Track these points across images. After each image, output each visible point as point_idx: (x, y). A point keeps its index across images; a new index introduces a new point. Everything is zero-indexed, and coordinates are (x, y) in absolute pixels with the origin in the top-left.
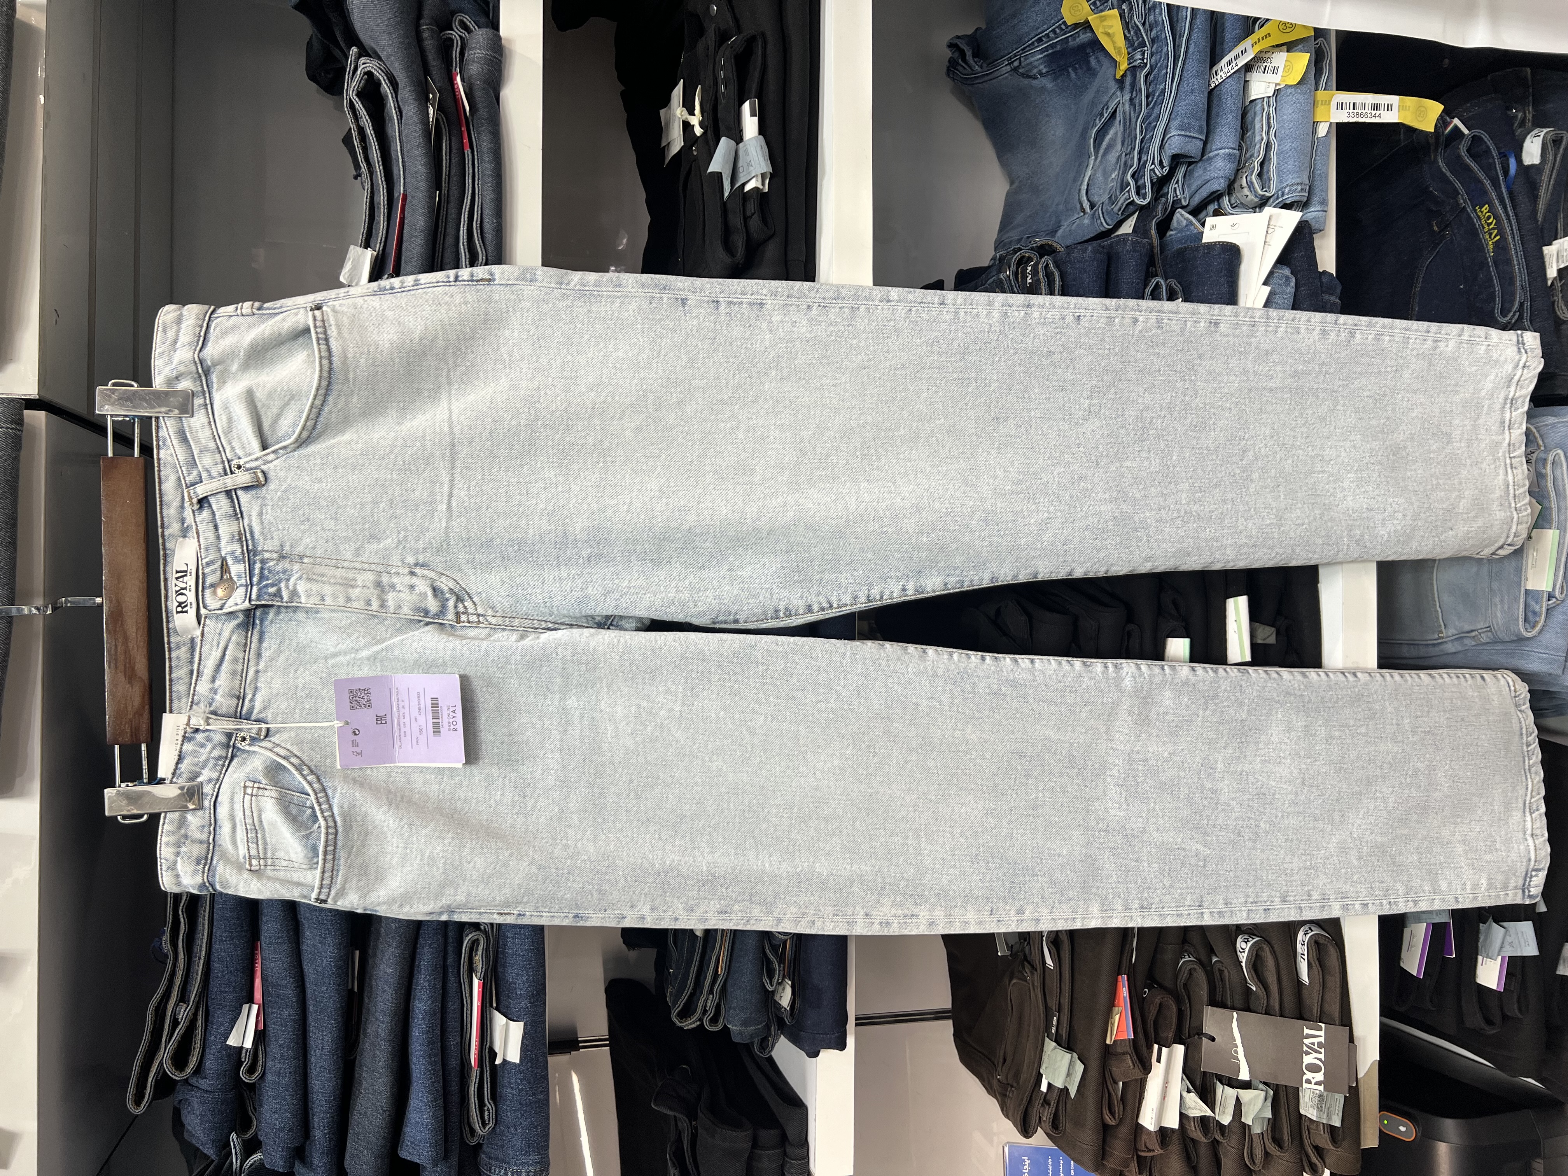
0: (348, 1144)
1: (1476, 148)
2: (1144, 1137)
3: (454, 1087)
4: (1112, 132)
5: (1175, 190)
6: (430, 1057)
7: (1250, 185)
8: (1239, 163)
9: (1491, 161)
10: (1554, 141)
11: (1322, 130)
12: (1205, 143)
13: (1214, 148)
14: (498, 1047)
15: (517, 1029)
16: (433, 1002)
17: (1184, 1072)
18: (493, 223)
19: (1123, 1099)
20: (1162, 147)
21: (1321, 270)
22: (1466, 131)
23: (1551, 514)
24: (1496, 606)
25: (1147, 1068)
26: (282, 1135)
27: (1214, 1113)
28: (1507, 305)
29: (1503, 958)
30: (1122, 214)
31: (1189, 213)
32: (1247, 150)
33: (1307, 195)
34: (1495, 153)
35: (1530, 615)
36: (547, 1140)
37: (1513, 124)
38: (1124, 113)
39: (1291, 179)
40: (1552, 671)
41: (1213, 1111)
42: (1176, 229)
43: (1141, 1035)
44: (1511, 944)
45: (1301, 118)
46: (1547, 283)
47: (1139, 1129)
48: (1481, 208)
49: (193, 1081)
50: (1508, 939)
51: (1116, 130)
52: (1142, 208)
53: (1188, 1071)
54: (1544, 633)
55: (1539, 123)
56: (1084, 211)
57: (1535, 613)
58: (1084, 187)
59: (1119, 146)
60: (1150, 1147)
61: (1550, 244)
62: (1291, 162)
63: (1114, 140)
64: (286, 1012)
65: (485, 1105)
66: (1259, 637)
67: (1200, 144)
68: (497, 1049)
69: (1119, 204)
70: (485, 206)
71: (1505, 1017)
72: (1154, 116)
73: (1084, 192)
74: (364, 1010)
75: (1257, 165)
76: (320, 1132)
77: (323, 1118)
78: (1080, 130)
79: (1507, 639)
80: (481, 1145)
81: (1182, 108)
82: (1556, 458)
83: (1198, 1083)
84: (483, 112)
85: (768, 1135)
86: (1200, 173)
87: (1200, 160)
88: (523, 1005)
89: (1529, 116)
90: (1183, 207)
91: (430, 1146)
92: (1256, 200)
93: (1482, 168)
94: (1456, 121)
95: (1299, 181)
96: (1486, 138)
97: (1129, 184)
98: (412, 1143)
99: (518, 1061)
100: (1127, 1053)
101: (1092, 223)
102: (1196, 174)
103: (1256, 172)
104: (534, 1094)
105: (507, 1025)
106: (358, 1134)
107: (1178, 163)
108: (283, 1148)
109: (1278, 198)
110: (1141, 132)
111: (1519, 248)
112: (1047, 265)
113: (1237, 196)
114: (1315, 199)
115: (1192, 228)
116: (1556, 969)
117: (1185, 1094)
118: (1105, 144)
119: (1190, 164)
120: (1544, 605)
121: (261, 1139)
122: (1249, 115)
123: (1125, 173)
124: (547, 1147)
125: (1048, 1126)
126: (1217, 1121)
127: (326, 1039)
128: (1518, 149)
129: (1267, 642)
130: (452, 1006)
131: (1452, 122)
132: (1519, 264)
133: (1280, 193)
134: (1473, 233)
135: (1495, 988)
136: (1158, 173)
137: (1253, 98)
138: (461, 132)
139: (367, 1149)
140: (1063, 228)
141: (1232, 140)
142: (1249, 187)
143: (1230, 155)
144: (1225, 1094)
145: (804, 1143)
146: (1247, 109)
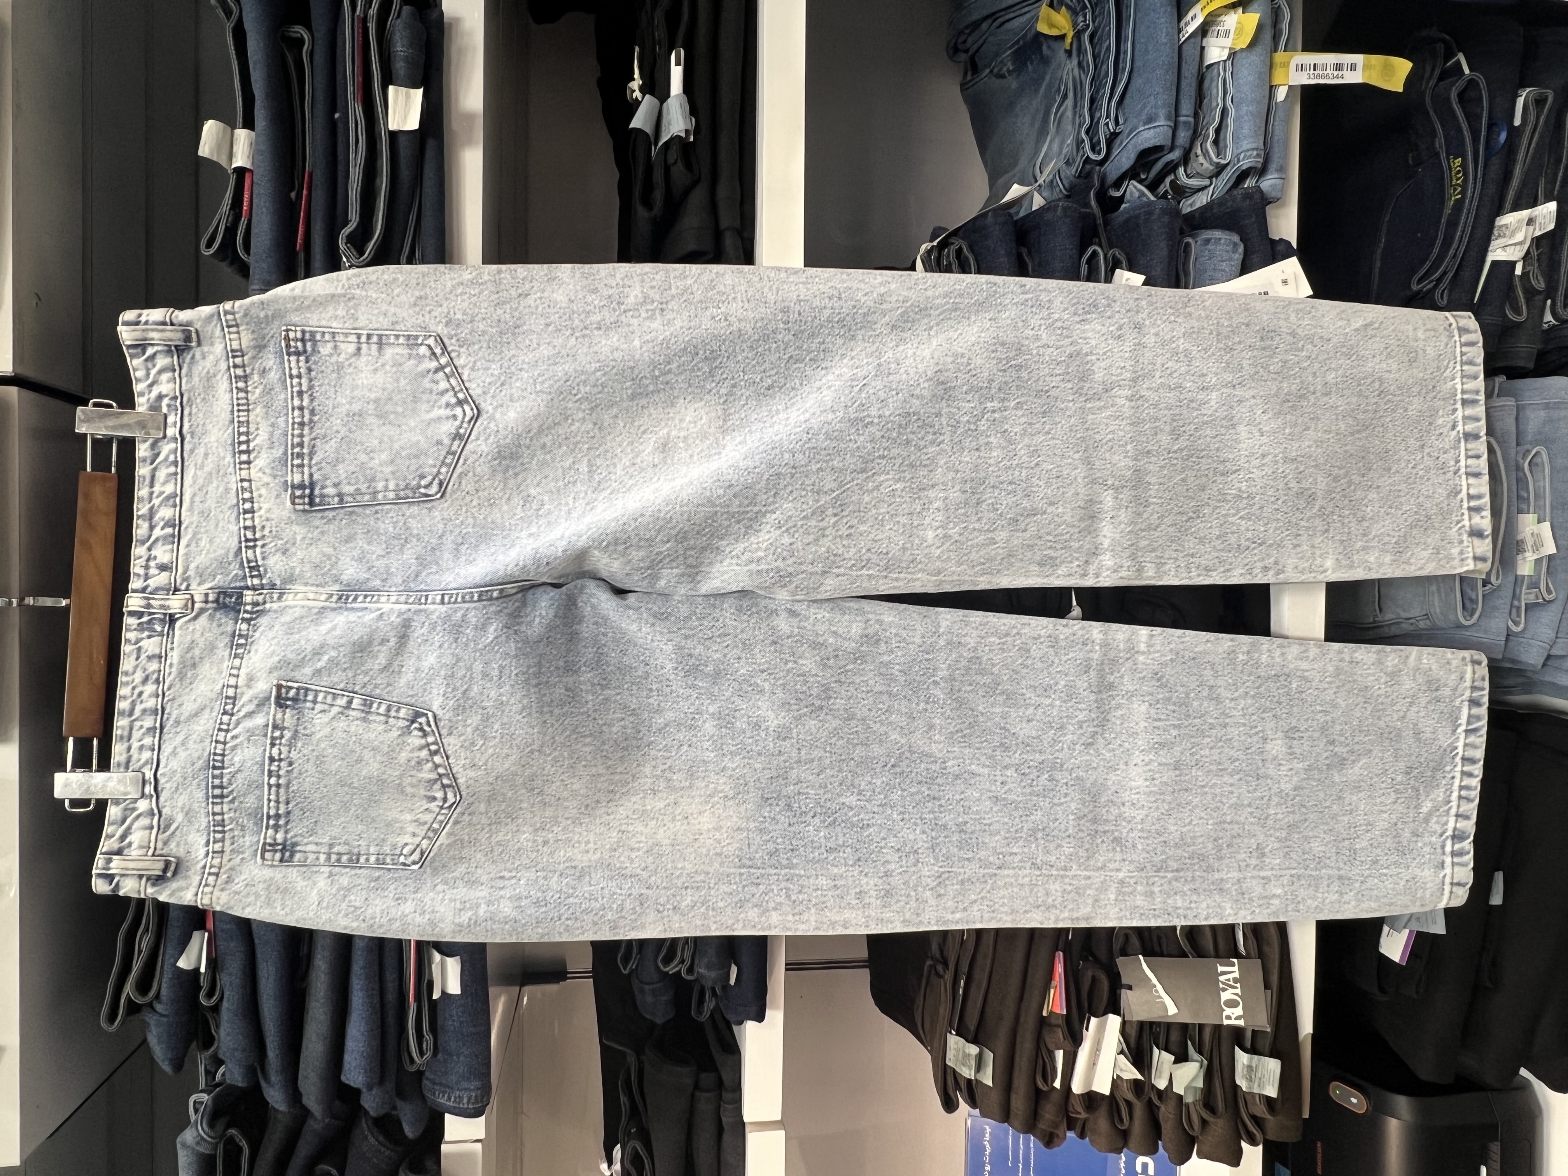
3: (391, 1020)
6: (367, 991)
7: (1206, 154)
8: (1195, 131)
10: (1536, 100)
14: (436, 983)
15: (455, 964)
21: (1275, 237)
26: (237, 1057)
27: (1149, 1077)
29: (1410, 934)
32: (1204, 117)
33: (1262, 162)
39: (1246, 145)
42: (1129, 201)
45: (1257, 82)
47: (1069, 1092)
48: (1454, 159)
49: (152, 1006)
62: (1247, 127)
65: (423, 1036)
75: (1212, 132)
76: (272, 1053)
80: (422, 1073)
83: (1133, 1047)
91: (366, 1072)
92: (1211, 168)
95: (1254, 145)
98: (351, 1069)
99: (459, 993)
100: (1062, 1023)
103: (1211, 138)
105: (444, 960)
108: (241, 1063)
109: (1233, 166)
113: (1193, 165)
114: (1273, 166)
115: (1144, 199)
117: (1119, 1057)
121: (221, 1057)
122: (1205, 80)
126: (1152, 1087)
133: (1235, 160)
137: (1208, 63)
141: (1187, 108)
142: (1204, 155)
143: (1185, 123)
144: (1162, 1059)
145: (737, 1088)
146: (1203, 73)
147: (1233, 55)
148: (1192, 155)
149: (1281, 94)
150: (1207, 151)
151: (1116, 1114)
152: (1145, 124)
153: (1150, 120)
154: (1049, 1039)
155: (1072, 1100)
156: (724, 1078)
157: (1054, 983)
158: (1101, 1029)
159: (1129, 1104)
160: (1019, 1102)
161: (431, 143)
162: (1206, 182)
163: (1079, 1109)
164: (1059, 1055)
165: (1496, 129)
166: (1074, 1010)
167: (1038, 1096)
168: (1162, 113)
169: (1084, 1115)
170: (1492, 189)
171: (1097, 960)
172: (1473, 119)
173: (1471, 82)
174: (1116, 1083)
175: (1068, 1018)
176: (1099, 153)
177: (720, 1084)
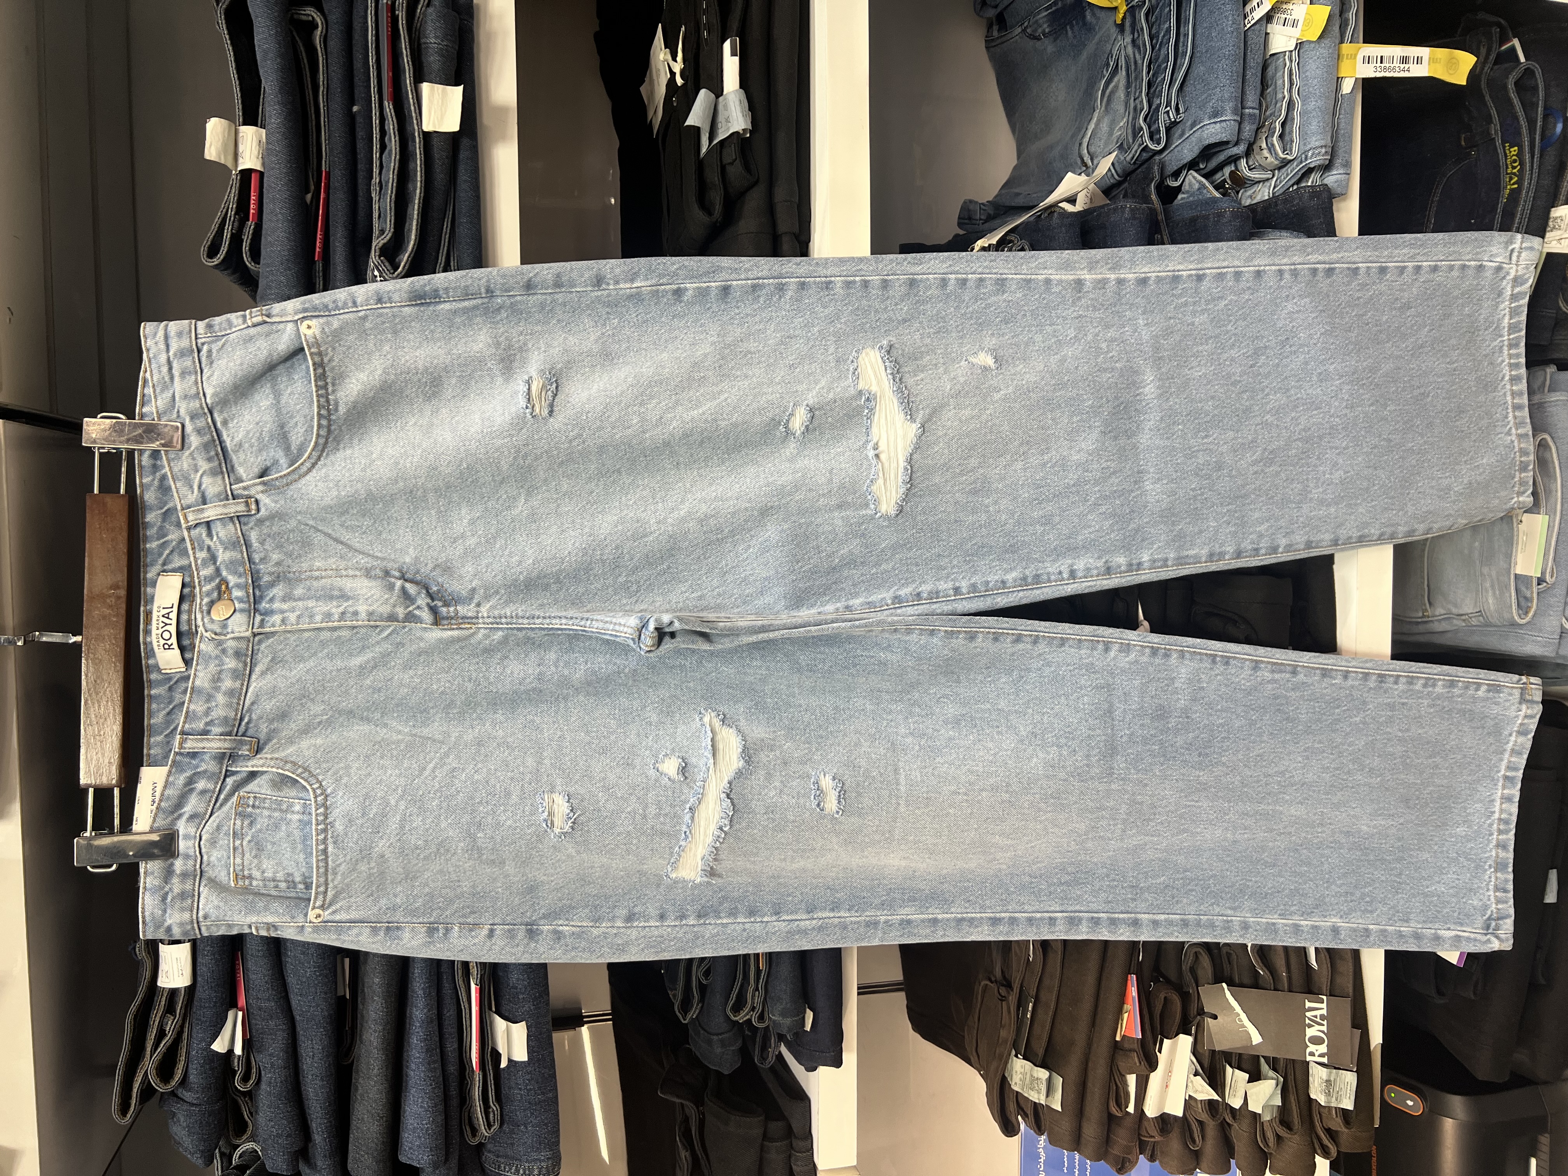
0: (350, 1150)
3: (456, 1091)
6: (429, 1064)
7: (1271, 148)
15: (520, 1033)
16: (429, 1010)
17: (1194, 1056)
31: (1202, 176)
32: (1267, 109)
33: (1329, 157)
36: (558, 1137)
39: (1314, 142)
41: (1222, 1095)
42: (1187, 192)
43: (1149, 1031)
45: (1325, 74)
47: (1141, 1115)
53: (1197, 1055)
60: (1150, 1131)
62: (1315, 122)
64: (275, 1023)
65: (490, 1107)
68: (501, 1052)
74: (358, 1019)
75: (1278, 125)
76: (320, 1136)
77: (321, 1123)
80: (486, 1145)
85: (776, 1128)
88: (526, 1008)
91: (430, 1150)
95: (1323, 143)
97: (1141, 129)
98: (411, 1148)
99: (525, 1061)
103: (1277, 134)
104: (543, 1093)
105: (509, 1029)
106: (359, 1139)
108: (284, 1152)
109: (1301, 162)
113: (1256, 158)
114: (1338, 162)
115: (1204, 192)
117: (1192, 1077)
122: (1269, 70)
123: (1136, 117)
124: (557, 1143)
126: (1227, 1106)
127: (317, 1046)
130: (450, 1013)
133: (1303, 156)
137: (1273, 51)
139: (368, 1153)
141: (1252, 99)
142: (1269, 149)
143: (1250, 115)
144: (1236, 1078)
145: (808, 1136)
146: (1267, 63)
147: (1300, 45)
148: (1255, 147)
149: (1347, 87)
150: (1273, 145)
151: (1187, 1134)
152: (1210, 118)
153: (1215, 114)
154: (1122, 1065)
155: (1145, 1123)
156: (793, 1126)
157: (1127, 1007)
158: (1173, 1050)
159: (1201, 1123)
160: (1091, 1130)
161: (465, 142)
162: (1269, 175)
163: (1153, 1132)
164: (1132, 1079)
165: (1551, 119)
166: (1149, 1033)
167: (1111, 1121)
168: (1229, 106)
169: (1158, 1138)
170: (1547, 182)
171: (1168, 981)
172: (1529, 106)
173: (1529, 72)
174: (1190, 1103)
175: (1143, 1042)
176: (1159, 144)
177: (789, 1132)
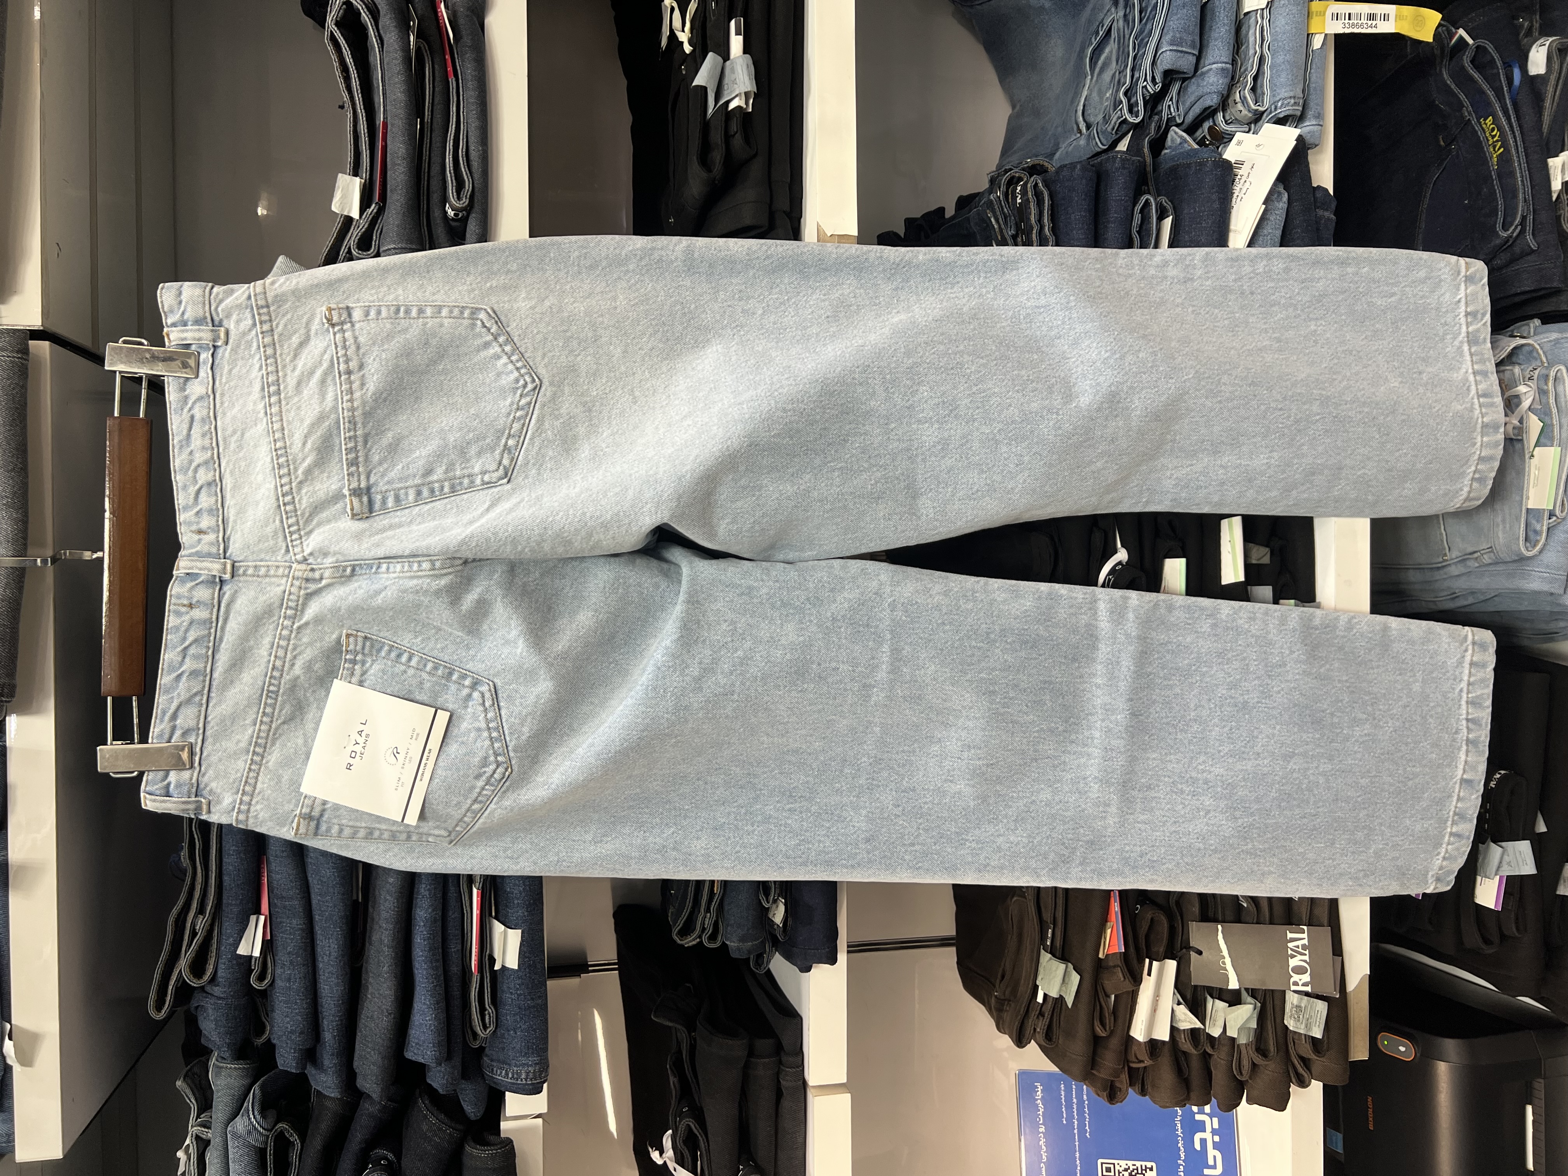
0: (357, 1046)
1: (1480, 60)
2: (1135, 1048)
3: (456, 992)
4: (1107, 50)
5: (1169, 107)
6: (431, 962)
7: (1244, 100)
8: (1233, 78)
9: (1495, 71)
10: (1560, 50)
11: (1317, 42)
12: (1199, 58)
13: (1207, 62)
14: (497, 955)
15: (514, 937)
16: (433, 910)
17: (1176, 986)
18: (479, 151)
19: (1115, 1012)
20: (1154, 63)
21: (1315, 185)
22: (1470, 41)
23: (1553, 431)
24: (1498, 525)
25: (1137, 980)
26: (293, 1037)
27: (1204, 1024)
28: (1509, 219)
29: (1501, 878)
30: (1116, 133)
31: (1184, 131)
32: (1242, 65)
33: (1301, 108)
34: (1499, 63)
35: (1531, 534)
36: (546, 1043)
37: (1519, 34)
38: (1119, 29)
39: (1283, 93)
40: (1553, 590)
41: (1204, 1023)
42: (1170, 147)
43: (1132, 950)
44: (1509, 864)
45: (1294, 30)
46: (1551, 197)
47: (1129, 1040)
48: (1485, 120)
49: (208, 989)
50: (1506, 858)
51: (1111, 48)
52: (1136, 127)
53: (1179, 986)
54: (1544, 552)
55: (1545, 32)
56: (1080, 132)
57: (1536, 532)
58: (1081, 108)
59: (1114, 63)
60: (1141, 1058)
61: (1557, 156)
62: (1283, 75)
63: (1109, 58)
64: (294, 922)
65: (486, 1010)
66: (1253, 557)
67: (1193, 59)
68: (496, 957)
69: (1113, 122)
70: (470, 134)
71: (1503, 937)
72: (1146, 32)
73: (1080, 113)
74: (369, 920)
75: (1250, 80)
76: (329, 1035)
77: (332, 1021)
78: (1078, 50)
79: (1509, 559)
80: (484, 1048)
81: (1175, 23)
82: (1559, 374)
83: (1189, 996)
84: (467, 40)
85: (763, 1045)
86: (1194, 89)
87: (1194, 76)
88: (520, 913)
89: (1537, 25)
90: (1178, 125)
91: (434, 1046)
92: (1250, 115)
93: (1486, 79)
94: (1461, 32)
95: (1292, 94)
96: (1490, 48)
97: (1121, 102)
98: (417, 1044)
99: (516, 967)
100: (1118, 966)
101: (1088, 144)
102: (1190, 90)
103: (1249, 86)
104: (532, 999)
105: (505, 933)
106: (366, 1036)
107: (1172, 79)
108: (295, 1049)
109: (1271, 113)
110: (1134, 48)
111: (1523, 159)
112: (1036, 185)
113: (1232, 112)
114: (1310, 113)
115: (1186, 145)
116: (1555, 889)
117: (1175, 1007)
118: (1100, 62)
119: (1184, 80)
120: (1545, 523)
121: (274, 1042)
122: (1243, 28)
123: (1118, 91)
124: (546, 1050)
125: (1040, 1037)
126: (1208, 1034)
127: (332, 946)
128: (1523, 60)
129: (1261, 562)
130: (453, 915)
131: (1456, 32)
132: (1522, 177)
133: (1273, 107)
134: (1477, 146)
135: (1493, 907)
136: (1150, 90)
137: (1246, 10)
138: (445, 59)
139: (374, 1050)
140: (1060, 150)
142: (1243, 103)
143: (1223, 70)
144: (1217, 1007)
145: (799, 1052)
146: (1241, 21)
148: (1230, 101)
150: (1245, 98)
156: (785, 1043)
157: (1110, 925)
163: (1143, 1057)
174: (1174, 1030)
175: (1126, 957)
177: (780, 1049)
